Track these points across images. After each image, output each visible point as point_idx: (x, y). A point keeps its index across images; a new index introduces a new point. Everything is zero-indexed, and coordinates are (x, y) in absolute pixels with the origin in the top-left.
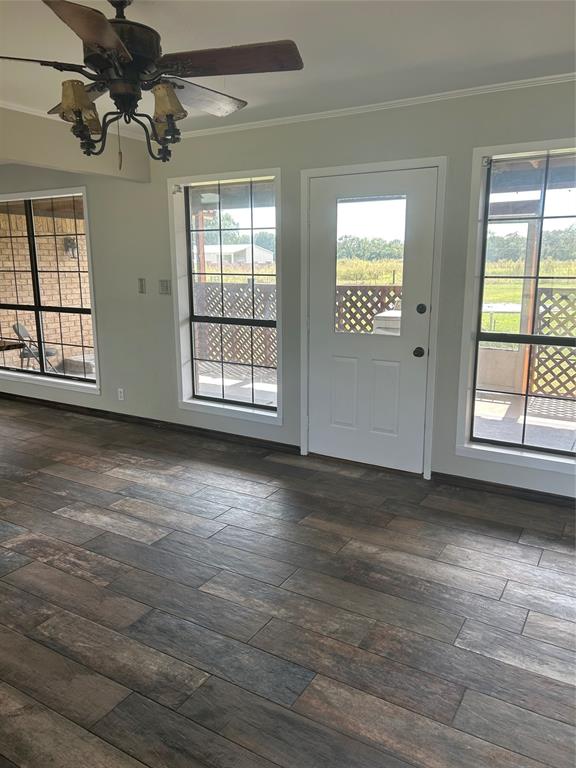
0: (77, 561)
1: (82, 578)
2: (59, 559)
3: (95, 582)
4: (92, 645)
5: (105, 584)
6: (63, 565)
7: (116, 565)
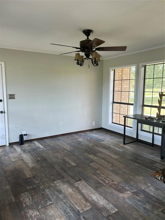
0: (105, 180)
1: (103, 174)
2: (110, 182)
3: (100, 172)
4: (101, 161)
5: (97, 171)
6: (109, 179)
7: (94, 176)
